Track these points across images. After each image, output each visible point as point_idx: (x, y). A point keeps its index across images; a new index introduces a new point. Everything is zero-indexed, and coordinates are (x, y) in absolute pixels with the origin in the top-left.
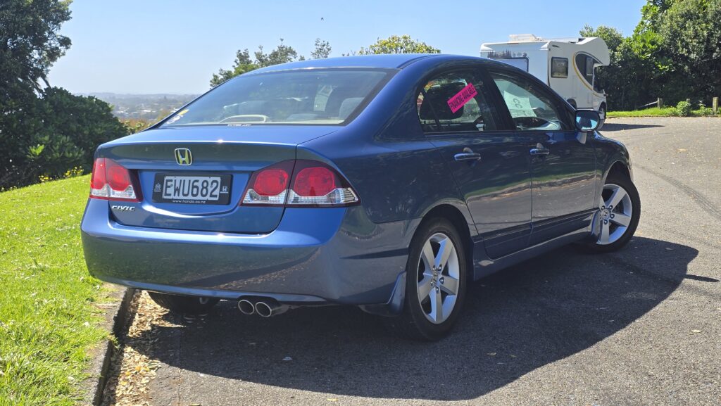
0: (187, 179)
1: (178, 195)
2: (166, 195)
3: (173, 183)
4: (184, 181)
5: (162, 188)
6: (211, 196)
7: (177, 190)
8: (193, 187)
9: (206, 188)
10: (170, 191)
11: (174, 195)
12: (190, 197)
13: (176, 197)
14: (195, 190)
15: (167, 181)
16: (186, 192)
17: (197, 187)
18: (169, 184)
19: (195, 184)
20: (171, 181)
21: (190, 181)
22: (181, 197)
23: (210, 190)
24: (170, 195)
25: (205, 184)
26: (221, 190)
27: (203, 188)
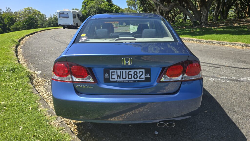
0: (124, 71)
1: (120, 79)
2: (112, 79)
3: (116, 73)
4: (123, 72)
5: (109, 76)
6: (140, 78)
7: (118, 76)
8: (129, 75)
9: (136, 75)
10: (115, 77)
11: (117, 79)
12: (127, 79)
13: (119, 79)
15: (112, 72)
16: (124, 77)
17: (131, 75)
18: (113, 73)
19: (129, 73)
20: (114, 72)
21: (126, 72)
22: (122, 79)
23: (139, 75)
24: (115, 79)
25: (135, 73)
26: (145, 75)
27: (135, 75)
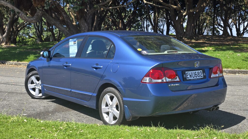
0: (193, 72)
2: (188, 78)
3: (189, 74)
5: (186, 76)
6: (201, 76)
7: (190, 76)
9: (199, 74)
10: (188, 76)
11: (190, 78)
12: (195, 78)
13: (191, 78)
14: (196, 75)
15: (187, 73)
16: (194, 76)
17: (196, 74)
18: (187, 74)
19: (196, 73)
20: (188, 73)
21: (194, 72)
22: (193, 78)
23: (200, 74)
24: (189, 78)
25: (198, 73)
26: (203, 74)
27: (198, 74)
